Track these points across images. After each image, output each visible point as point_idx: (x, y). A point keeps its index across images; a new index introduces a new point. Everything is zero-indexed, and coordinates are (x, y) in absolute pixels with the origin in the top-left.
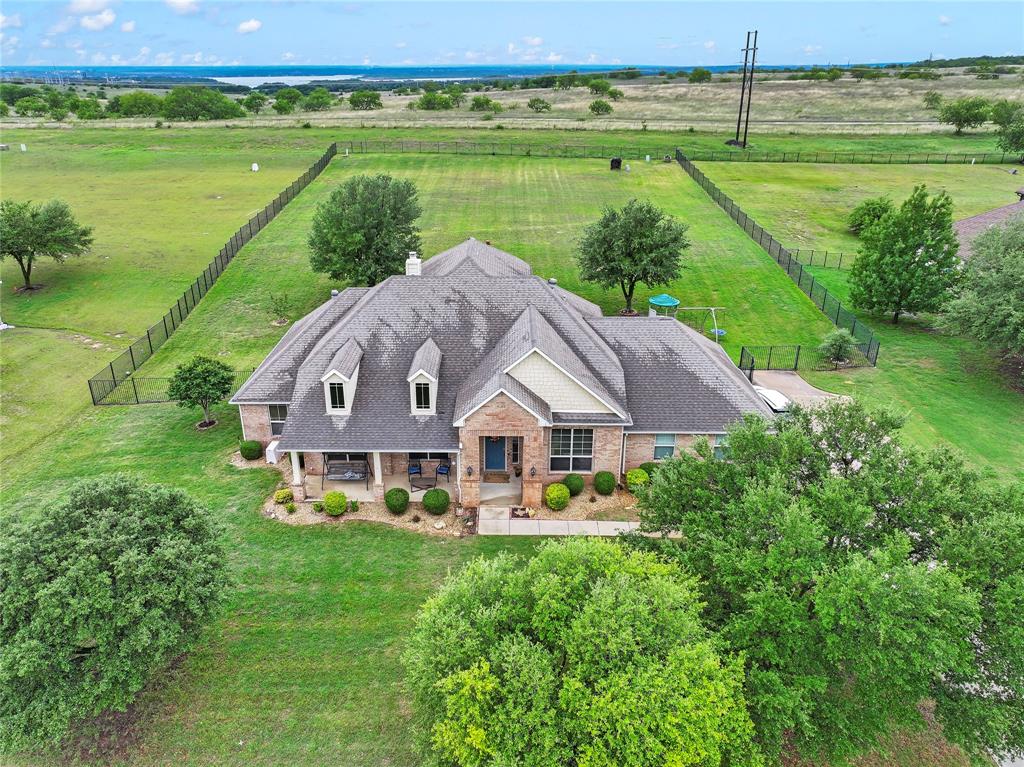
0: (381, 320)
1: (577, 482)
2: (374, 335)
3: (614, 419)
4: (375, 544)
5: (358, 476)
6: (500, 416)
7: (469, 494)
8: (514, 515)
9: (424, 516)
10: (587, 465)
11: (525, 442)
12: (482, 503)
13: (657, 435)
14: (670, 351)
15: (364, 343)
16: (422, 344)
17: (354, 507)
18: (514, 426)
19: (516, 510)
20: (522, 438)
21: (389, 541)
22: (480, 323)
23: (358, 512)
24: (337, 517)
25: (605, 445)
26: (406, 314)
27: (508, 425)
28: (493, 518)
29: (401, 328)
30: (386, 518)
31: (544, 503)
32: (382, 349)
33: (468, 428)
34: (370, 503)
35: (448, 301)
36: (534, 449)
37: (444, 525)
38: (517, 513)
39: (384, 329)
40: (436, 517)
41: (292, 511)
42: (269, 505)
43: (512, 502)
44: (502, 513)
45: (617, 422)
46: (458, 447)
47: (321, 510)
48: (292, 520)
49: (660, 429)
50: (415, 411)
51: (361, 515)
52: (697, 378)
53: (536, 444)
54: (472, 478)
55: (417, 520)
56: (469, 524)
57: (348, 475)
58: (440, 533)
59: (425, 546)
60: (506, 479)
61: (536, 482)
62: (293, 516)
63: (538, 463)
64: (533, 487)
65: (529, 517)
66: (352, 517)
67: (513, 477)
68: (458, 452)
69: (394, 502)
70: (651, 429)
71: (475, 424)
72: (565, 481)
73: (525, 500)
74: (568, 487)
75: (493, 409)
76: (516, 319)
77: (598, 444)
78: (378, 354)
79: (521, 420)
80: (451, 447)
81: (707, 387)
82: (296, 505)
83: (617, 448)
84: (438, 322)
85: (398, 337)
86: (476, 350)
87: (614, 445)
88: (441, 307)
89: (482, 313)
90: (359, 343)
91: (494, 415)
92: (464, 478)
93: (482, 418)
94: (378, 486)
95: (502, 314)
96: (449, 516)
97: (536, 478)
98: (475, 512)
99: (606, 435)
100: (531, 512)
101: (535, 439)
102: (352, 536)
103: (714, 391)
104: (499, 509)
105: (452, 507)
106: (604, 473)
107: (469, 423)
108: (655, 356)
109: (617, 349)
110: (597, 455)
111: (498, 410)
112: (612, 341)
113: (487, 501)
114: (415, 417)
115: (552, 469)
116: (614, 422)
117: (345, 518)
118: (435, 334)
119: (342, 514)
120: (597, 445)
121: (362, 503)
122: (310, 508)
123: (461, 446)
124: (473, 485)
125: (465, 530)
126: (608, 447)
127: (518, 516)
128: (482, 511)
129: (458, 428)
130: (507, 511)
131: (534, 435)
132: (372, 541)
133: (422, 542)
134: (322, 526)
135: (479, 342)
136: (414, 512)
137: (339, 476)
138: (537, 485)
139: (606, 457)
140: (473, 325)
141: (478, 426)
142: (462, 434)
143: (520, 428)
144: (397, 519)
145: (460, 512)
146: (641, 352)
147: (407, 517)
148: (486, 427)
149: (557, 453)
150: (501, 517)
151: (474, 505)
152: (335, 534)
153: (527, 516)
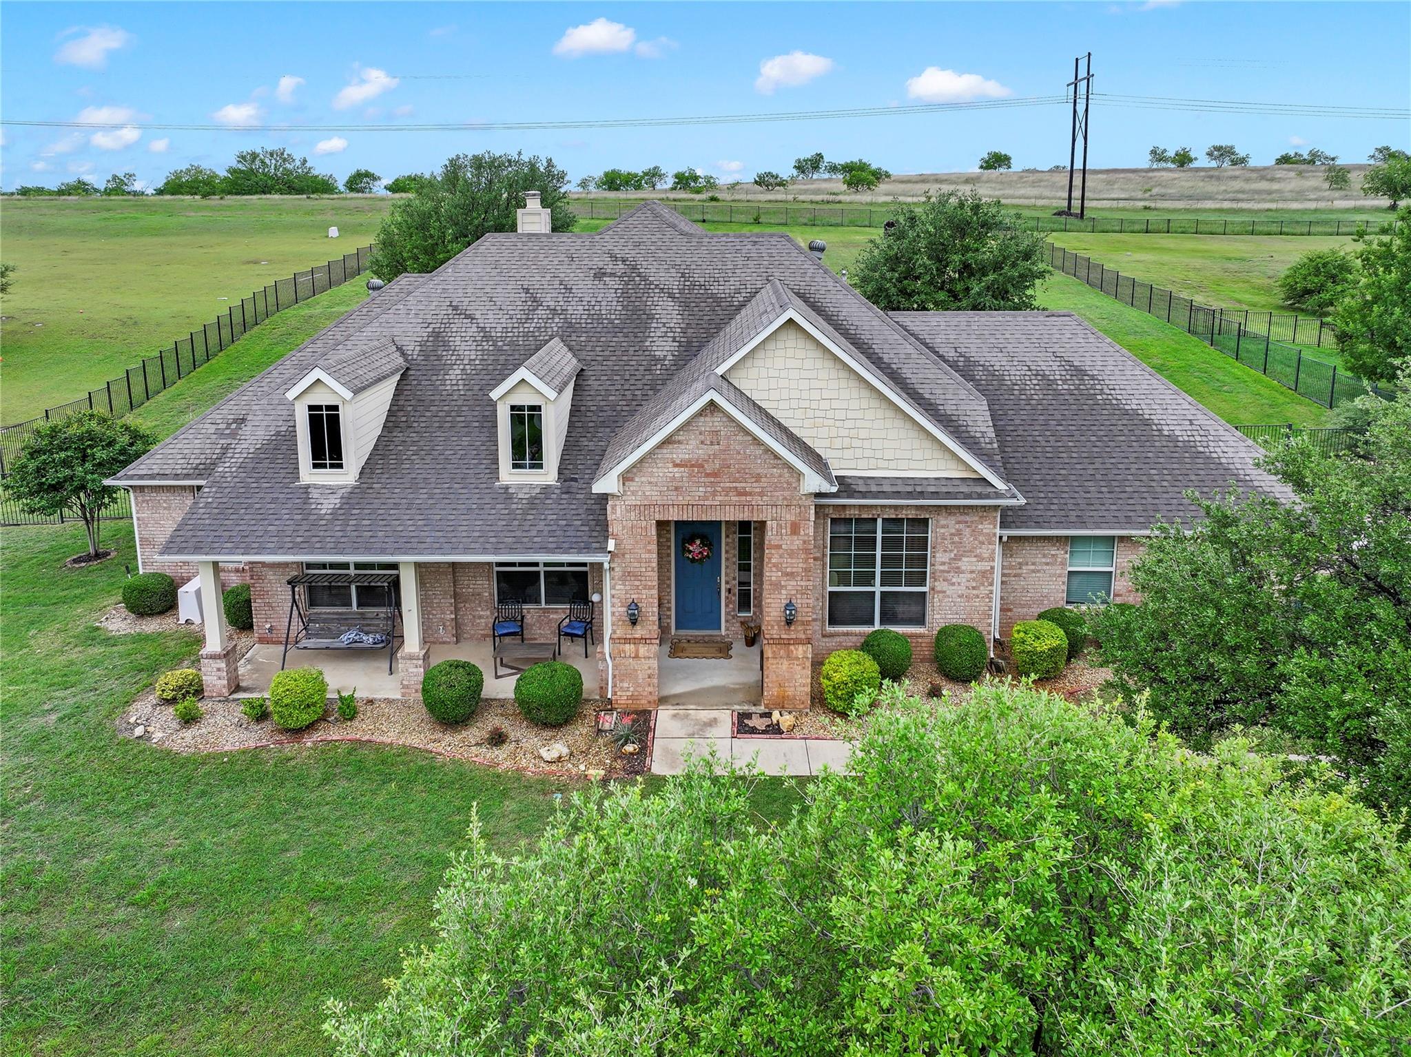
0: (455, 308)
1: (897, 647)
2: (436, 335)
3: (979, 489)
4: (379, 800)
5: (368, 640)
6: (709, 468)
7: (630, 675)
8: (743, 727)
9: (517, 731)
10: (915, 608)
11: (771, 536)
12: (663, 700)
13: (1073, 540)
14: (1080, 372)
15: (412, 348)
16: (538, 349)
17: (348, 710)
18: (740, 494)
19: (748, 716)
20: (762, 524)
21: (418, 792)
22: (668, 313)
23: (356, 723)
24: (298, 732)
25: (957, 558)
26: (510, 297)
27: (727, 491)
28: (691, 736)
29: (496, 322)
30: (420, 738)
31: (818, 699)
32: (449, 358)
33: (631, 500)
34: (389, 701)
35: (600, 275)
36: (792, 554)
37: (565, 751)
38: (751, 723)
39: (459, 323)
40: (547, 734)
41: (189, 720)
42: (142, 708)
43: (740, 696)
44: (713, 723)
45: (987, 497)
46: (603, 549)
47: (262, 716)
48: (186, 741)
49: (1083, 524)
50: (508, 475)
51: (360, 730)
52: (1147, 423)
53: (797, 542)
54: (639, 632)
55: (498, 739)
56: (629, 748)
57: (346, 638)
58: (553, 773)
59: (510, 805)
60: (724, 650)
61: (798, 642)
62: (188, 734)
63: (803, 592)
64: (789, 656)
65: (780, 732)
66: (334, 733)
67: (739, 647)
68: (604, 559)
69: (442, 693)
70: (1060, 524)
71: (649, 489)
72: (867, 646)
73: (771, 692)
74: (876, 657)
75: (690, 449)
76: (742, 305)
77: (941, 557)
78: (442, 368)
79: (758, 478)
80: (587, 549)
81: (1172, 438)
82: (203, 706)
83: (985, 566)
84: (576, 311)
85: (487, 337)
86: (658, 360)
87: (980, 558)
88: (584, 285)
89: (671, 296)
90: (399, 349)
91: (693, 465)
92: (619, 633)
93: (663, 471)
94: (411, 657)
95: (713, 296)
96: (580, 731)
97: (797, 632)
98: (647, 721)
99: (959, 533)
100: (786, 720)
101: (795, 529)
102: (326, 780)
103: (1188, 446)
104: (705, 715)
105: (589, 711)
106: (956, 628)
107: (632, 486)
108: (1047, 382)
109: (965, 369)
110: (939, 586)
111: (701, 452)
112: (951, 354)
113: (675, 696)
114: (507, 488)
115: (833, 621)
116: (980, 496)
117: (317, 736)
118: (569, 333)
119: (311, 727)
120: (938, 558)
121: (371, 702)
122: (238, 712)
123: (611, 545)
124: (643, 650)
125: (619, 764)
126: (966, 563)
127: (753, 731)
128: (664, 719)
129: (604, 498)
130: (726, 718)
131: (790, 517)
132: (374, 793)
133: (504, 794)
134: (254, 756)
135: (663, 346)
136: (493, 721)
137: (325, 642)
138: (800, 651)
139: (961, 590)
140: (651, 317)
141: (653, 494)
142: (616, 513)
143: (756, 500)
144: (448, 738)
145: (608, 722)
146: (1015, 373)
147: (475, 733)
148: (672, 497)
149: (843, 579)
150: (713, 732)
151: (643, 704)
152: (284, 774)
153: (775, 730)
